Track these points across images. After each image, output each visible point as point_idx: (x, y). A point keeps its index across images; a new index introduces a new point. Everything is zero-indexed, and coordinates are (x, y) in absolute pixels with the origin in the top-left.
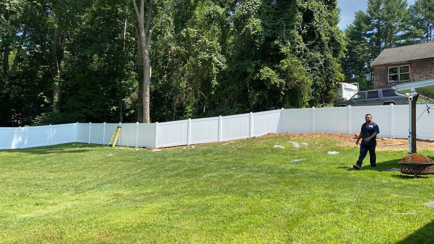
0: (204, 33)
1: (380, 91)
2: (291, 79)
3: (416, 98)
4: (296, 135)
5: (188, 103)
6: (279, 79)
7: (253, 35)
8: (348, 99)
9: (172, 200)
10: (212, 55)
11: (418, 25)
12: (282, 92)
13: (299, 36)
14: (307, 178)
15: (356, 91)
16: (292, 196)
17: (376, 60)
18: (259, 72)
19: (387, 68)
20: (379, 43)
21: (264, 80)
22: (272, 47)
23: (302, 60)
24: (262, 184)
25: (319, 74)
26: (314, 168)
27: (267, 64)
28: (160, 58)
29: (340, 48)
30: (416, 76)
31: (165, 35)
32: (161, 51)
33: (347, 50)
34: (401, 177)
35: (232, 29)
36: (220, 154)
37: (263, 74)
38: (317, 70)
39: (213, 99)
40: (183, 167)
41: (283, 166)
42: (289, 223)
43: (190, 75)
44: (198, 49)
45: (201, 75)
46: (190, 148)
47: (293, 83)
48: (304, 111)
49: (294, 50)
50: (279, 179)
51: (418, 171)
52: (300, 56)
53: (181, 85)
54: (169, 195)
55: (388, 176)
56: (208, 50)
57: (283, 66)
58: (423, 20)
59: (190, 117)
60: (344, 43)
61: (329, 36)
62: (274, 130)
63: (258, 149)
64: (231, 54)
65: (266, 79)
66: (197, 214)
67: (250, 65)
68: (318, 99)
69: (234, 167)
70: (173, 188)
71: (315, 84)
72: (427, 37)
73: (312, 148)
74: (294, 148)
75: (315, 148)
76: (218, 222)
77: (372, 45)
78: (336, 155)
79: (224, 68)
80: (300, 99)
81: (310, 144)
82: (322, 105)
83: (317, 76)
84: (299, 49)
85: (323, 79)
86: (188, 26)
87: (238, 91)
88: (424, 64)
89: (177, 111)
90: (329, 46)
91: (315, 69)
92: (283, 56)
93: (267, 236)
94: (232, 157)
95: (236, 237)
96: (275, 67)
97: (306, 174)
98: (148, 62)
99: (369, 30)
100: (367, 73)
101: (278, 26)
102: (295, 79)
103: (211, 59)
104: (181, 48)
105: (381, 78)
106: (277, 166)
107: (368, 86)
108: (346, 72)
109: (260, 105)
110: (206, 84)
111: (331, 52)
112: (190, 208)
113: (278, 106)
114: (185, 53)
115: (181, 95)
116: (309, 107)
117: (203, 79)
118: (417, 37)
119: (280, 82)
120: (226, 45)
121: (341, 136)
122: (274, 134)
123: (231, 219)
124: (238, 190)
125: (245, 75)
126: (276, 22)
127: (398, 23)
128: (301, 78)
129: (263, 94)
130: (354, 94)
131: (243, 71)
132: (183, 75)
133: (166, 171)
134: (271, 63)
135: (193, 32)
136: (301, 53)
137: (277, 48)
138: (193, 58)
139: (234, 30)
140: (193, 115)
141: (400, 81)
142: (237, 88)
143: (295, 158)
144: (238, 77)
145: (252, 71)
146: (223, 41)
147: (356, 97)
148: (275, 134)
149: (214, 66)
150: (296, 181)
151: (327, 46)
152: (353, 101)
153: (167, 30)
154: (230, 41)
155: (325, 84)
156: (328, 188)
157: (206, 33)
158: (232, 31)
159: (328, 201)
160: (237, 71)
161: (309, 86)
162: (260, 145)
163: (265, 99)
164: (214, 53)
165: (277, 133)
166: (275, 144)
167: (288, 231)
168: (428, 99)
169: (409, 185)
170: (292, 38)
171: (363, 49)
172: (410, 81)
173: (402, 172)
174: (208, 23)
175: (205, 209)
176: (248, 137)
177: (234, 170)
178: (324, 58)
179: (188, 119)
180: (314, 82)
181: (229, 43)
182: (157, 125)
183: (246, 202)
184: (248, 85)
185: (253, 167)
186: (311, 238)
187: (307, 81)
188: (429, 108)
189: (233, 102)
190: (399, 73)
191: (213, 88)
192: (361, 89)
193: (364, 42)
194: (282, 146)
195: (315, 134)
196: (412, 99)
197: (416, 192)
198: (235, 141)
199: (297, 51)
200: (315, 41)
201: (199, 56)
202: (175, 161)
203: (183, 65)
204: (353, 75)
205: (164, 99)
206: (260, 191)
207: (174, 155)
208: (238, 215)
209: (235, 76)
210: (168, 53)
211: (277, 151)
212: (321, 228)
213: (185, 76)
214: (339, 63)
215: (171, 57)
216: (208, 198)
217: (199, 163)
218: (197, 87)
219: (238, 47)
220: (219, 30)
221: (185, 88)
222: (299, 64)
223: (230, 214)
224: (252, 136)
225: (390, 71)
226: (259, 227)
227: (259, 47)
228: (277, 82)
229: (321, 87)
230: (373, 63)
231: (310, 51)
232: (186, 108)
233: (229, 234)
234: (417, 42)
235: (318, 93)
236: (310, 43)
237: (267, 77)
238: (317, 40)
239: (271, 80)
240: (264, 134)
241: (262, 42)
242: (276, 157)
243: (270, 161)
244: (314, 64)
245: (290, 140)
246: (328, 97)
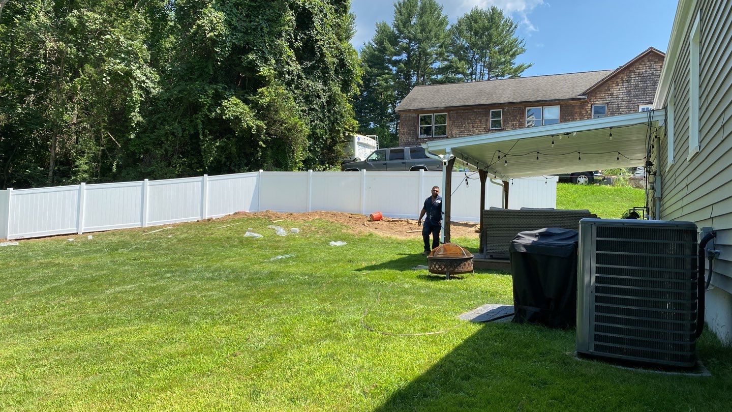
0: (116, 23)
1: (407, 149)
2: (275, 121)
3: (452, 162)
4: (282, 215)
5: (82, 153)
6: (256, 120)
7: (211, 39)
8: (363, 159)
9: (35, 340)
10: (132, 66)
11: (461, 55)
12: (261, 143)
13: (289, 51)
14: (294, 285)
15: (374, 147)
16: (266, 317)
17: (404, 101)
18: (220, 105)
19: (418, 116)
20: (408, 76)
21: (229, 119)
22: (245, 64)
23: (294, 92)
24: (217, 300)
25: (320, 117)
26: (307, 269)
27: (235, 92)
28: (21, 61)
29: (352, 77)
30: (456, 131)
31: (33, 16)
32: (21, 47)
33: (361, 82)
34: (430, 278)
35: (172, 24)
36: (144, 250)
37: (227, 108)
38: (317, 111)
39: (132, 149)
40: (66, 276)
41: (257, 267)
42: (257, 364)
43: (86, 100)
44: (104, 53)
45: (110, 101)
46: (83, 240)
47: (278, 129)
48: (295, 176)
49: (280, 74)
50: (249, 289)
51: (451, 269)
52: (291, 84)
53: (65, 117)
54: (28, 330)
55: (411, 278)
56: (123, 56)
57: (262, 99)
58: (466, 49)
59: (84, 180)
60: (358, 72)
61: (336, 56)
62: (245, 206)
63: (216, 239)
64: (168, 67)
65: (232, 118)
66: (85, 363)
67: (204, 92)
68: (318, 158)
69: (168, 272)
70: (39, 318)
71: (314, 133)
72: (471, 74)
73: (306, 236)
74: (278, 236)
75: (310, 237)
76: (128, 374)
77: (399, 79)
78: (342, 247)
79: (155, 92)
80: (290, 156)
81: (303, 229)
82: (324, 167)
83: (317, 120)
85: (326, 125)
86: (82, 6)
87: (182, 136)
88: (466, 113)
89: (56, 168)
90: (336, 73)
91: (314, 108)
92: (263, 82)
93: (217, 390)
94: (166, 254)
95: (159, 398)
96: (249, 99)
97: (293, 279)
99: (396, 55)
100: (392, 121)
101: (255, 30)
102: (282, 123)
103: (129, 74)
104: (67, 45)
105: (410, 130)
106: (247, 267)
107: (391, 142)
108: (361, 117)
109: (222, 163)
110: (119, 120)
111: (339, 84)
112: (71, 352)
113: (253, 165)
114: (77, 56)
115: (65, 136)
116: (304, 170)
117: (113, 109)
118: (459, 73)
119: (257, 125)
120: (160, 51)
121: (350, 217)
122: (245, 214)
123: (154, 367)
124: (172, 313)
125: (196, 107)
126: (251, 22)
127: (436, 48)
128: (292, 121)
129: (227, 144)
130: (371, 152)
131: (191, 100)
132: (71, 99)
133: (27, 284)
134: (241, 92)
135: (94, 18)
136: (292, 80)
137: (252, 68)
138: (92, 68)
139: (175, 26)
140: (92, 175)
141: (434, 136)
142: (180, 129)
143: (278, 254)
144: (182, 109)
145: (208, 102)
146: (153, 42)
147: (374, 157)
148: (247, 214)
149: (136, 87)
150: (276, 292)
152: (370, 163)
153: (36, 7)
154: (168, 45)
155: (330, 135)
156: (325, 300)
157: (121, 24)
158: (171, 26)
159: (322, 321)
160: (180, 100)
161: (304, 136)
162: (220, 232)
163: (230, 153)
164: (136, 63)
165: (251, 211)
166: (246, 231)
167: (255, 377)
168: (467, 164)
169: (439, 290)
170: (279, 52)
171: (385, 84)
172: (447, 137)
173: (430, 271)
174: (125, 6)
175: (103, 354)
176: (199, 218)
177: (168, 278)
178: (329, 92)
179: (79, 183)
180: (312, 130)
181: (165, 48)
182: (10, 193)
183: (184, 335)
184: (200, 126)
185: (205, 271)
186: (290, 384)
187: (302, 127)
188: (468, 178)
189: (172, 155)
190: (433, 125)
191: (132, 126)
192: (381, 145)
193: (388, 73)
194: (258, 233)
195: (311, 214)
196: (447, 164)
197: (446, 301)
198: (174, 225)
199: (287, 76)
200: (316, 63)
201: (105, 66)
202: (47, 265)
203: (72, 79)
204: (372, 123)
205: (27, 143)
206: (212, 314)
207: (47, 254)
208: (167, 357)
209: (176, 108)
210: (38, 52)
211: (249, 242)
212: (308, 367)
213: (75, 100)
214: (350, 102)
215: (45, 61)
216: (111, 331)
217: (101, 267)
218: (99, 124)
219: (183, 57)
220: (146, 21)
221: (74, 124)
222: (288, 98)
223: (152, 358)
224: (207, 217)
225: (422, 120)
226: (203, 376)
227: (221, 61)
228: (252, 125)
229: (323, 139)
230: (400, 106)
231: (307, 79)
232: (76, 163)
233: (147, 394)
234: (459, 81)
235: (318, 148)
236: (307, 64)
237: (235, 115)
238: (318, 62)
239: (243, 121)
240: (228, 214)
241: (227, 54)
242: (247, 252)
243: (236, 261)
244: (312, 100)
245: (271, 224)
246: (333, 154)
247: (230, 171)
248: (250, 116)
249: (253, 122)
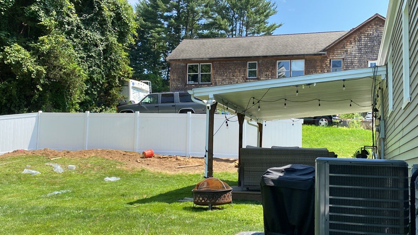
1: (177, 94)
2: (55, 67)
3: (214, 107)
4: (59, 153)
6: (36, 65)
8: (137, 102)
11: (223, 14)
12: (38, 86)
13: (69, 4)
14: (68, 219)
15: (147, 92)
17: (174, 52)
18: (2, 50)
19: (186, 65)
20: (178, 30)
21: (10, 64)
22: (27, 14)
23: (73, 41)
25: (98, 64)
26: (81, 203)
27: (17, 39)
29: (127, 29)
30: (218, 79)
33: (137, 34)
34: (194, 209)
37: (9, 54)
38: (95, 58)
41: (34, 203)
47: (58, 74)
48: (73, 117)
49: (61, 24)
50: (25, 224)
51: (213, 200)
52: (71, 33)
55: (178, 209)
57: (42, 46)
58: (228, 9)
60: (133, 25)
61: (113, 10)
62: (24, 145)
65: (14, 63)
68: (94, 101)
71: (91, 78)
72: (232, 30)
73: (82, 173)
74: (55, 173)
75: (86, 173)
77: (170, 32)
78: (116, 182)
80: (68, 99)
81: (80, 166)
82: (101, 108)
83: (94, 66)
84: (69, 24)
85: (103, 71)
88: (227, 63)
90: (112, 25)
91: (92, 55)
92: (44, 31)
96: (30, 46)
97: (68, 214)
99: (167, 11)
100: (163, 68)
102: (61, 68)
105: (179, 77)
106: (24, 202)
107: (163, 87)
108: (136, 64)
109: (3, 104)
111: (115, 34)
113: (32, 107)
116: (81, 112)
118: (222, 29)
119: (37, 70)
121: (124, 155)
122: (23, 152)
127: (202, 7)
128: (71, 66)
129: (8, 87)
130: (144, 96)
134: (23, 39)
136: (72, 30)
137: (35, 17)
141: (200, 83)
143: (55, 190)
147: (147, 100)
148: (26, 152)
150: (52, 226)
151: (109, 25)
152: (143, 106)
155: (106, 79)
161: (82, 81)
163: (11, 95)
165: (30, 150)
166: (24, 168)
168: (227, 108)
169: (202, 220)
170: (59, 5)
171: (158, 36)
172: (211, 84)
173: (195, 203)
178: (106, 42)
180: (89, 75)
187: (80, 72)
188: (228, 120)
190: (199, 73)
192: (154, 90)
193: (160, 27)
194: (36, 170)
195: (87, 152)
196: (210, 108)
197: (208, 229)
199: (67, 26)
200: (94, 15)
204: (146, 69)
211: (27, 178)
214: (126, 51)
222: (68, 46)
225: (189, 69)
227: (5, 11)
228: (33, 69)
229: (100, 83)
230: (171, 56)
231: (86, 29)
234: (222, 36)
235: (95, 91)
236: (86, 17)
237: (17, 60)
238: (96, 14)
239: (23, 66)
240: (8, 152)
241: (11, 5)
242: (25, 188)
243: (13, 196)
244: (90, 48)
245: (49, 162)
246: (109, 97)
248: (31, 62)
249: (34, 67)
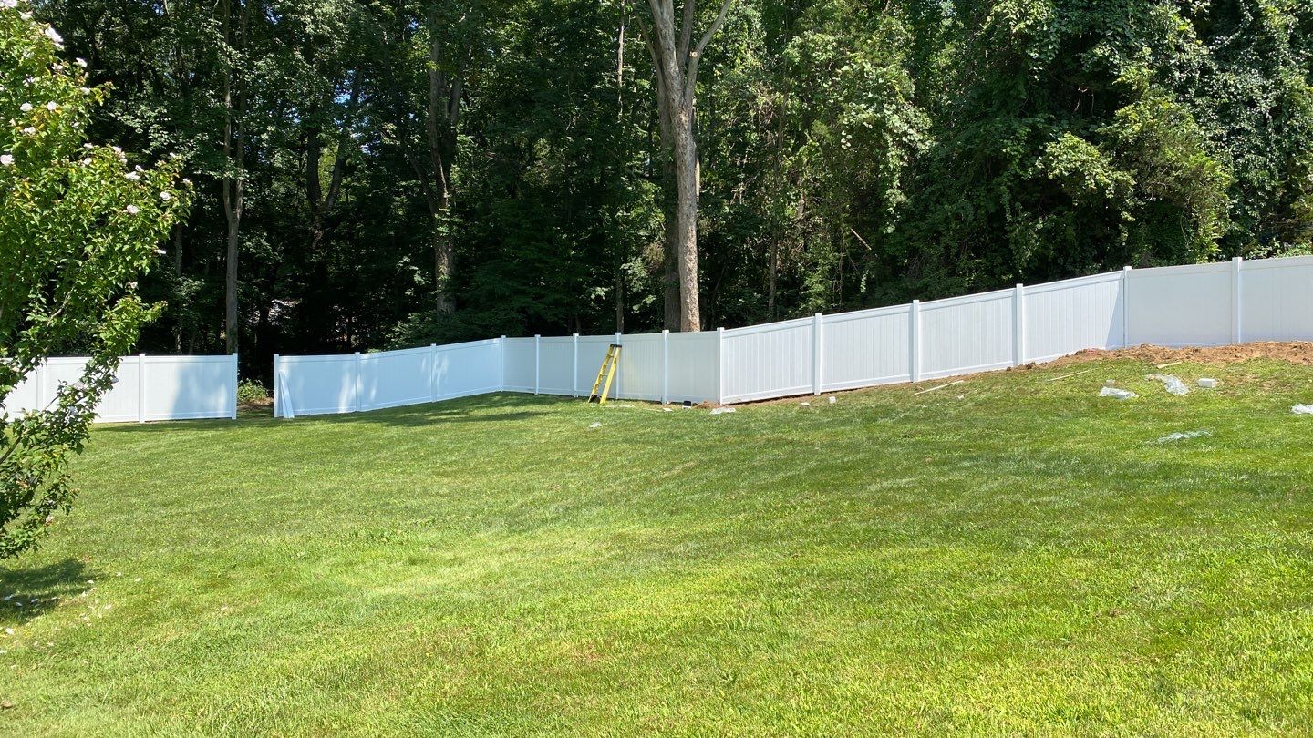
0: (857, 43)
2: (1154, 168)
4: (1175, 352)
5: (813, 265)
6: (1113, 171)
7: (1020, 34)
9: (777, 554)
10: (885, 111)
12: (1125, 215)
13: (1181, 22)
14: (1217, 492)
16: (1166, 549)
18: (1042, 153)
21: (1060, 178)
22: (1087, 67)
23: (1193, 104)
24: (1061, 512)
25: (1257, 145)
26: (1245, 460)
27: (1070, 124)
28: (723, 134)
31: (738, 61)
32: (724, 112)
35: (947, 22)
36: (918, 420)
37: (1057, 157)
38: (1249, 133)
39: (890, 251)
40: (805, 460)
41: (1131, 455)
42: (1160, 636)
43: (815, 180)
44: (841, 96)
45: (852, 176)
46: (823, 403)
47: (1161, 182)
48: (1203, 271)
49: (1164, 72)
50: (1121, 496)
52: (1187, 88)
53: (788, 212)
54: (767, 540)
56: (870, 95)
57: (1124, 128)
59: (819, 309)
61: (1292, 11)
62: (1098, 339)
63: (1045, 402)
64: (945, 100)
65: (1066, 174)
66: (855, 599)
67: (1011, 133)
68: (1253, 231)
69: (966, 459)
70: (777, 522)
71: (1243, 181)
73: (1233, 395)
74: (1171, 395)
75: (1244, 396)
76: (924, 625)
79: (924, 148)
80: (1188, 234)
81: (1226, 381)
82: (1270, 248)
83: (1249, 152)
84: (1181, 68)
85: (1271, 160)
86: (806, 26)
87: (974, 220)
89: (778, 293)
90: (1292, 46)
91: (1242, 129)
92: (1127, 94)
93: (1086, 673)
94: (958, 428)
95: (982, 672)
96: (1098, 133)
97: (1214, 480)
98: (689, 149)
102: (1168, 169)
103: (881, 125)
104: (786, 98)
106: (1110, 454)
109: (1049, 260)
110: (868, 203)
111: (1300, 68)
112: (832, 579)
113: (1110, 259)
114: (801, 110)
115: (789, 242)
116: (1221, 260)
117: (856, 189)
119: (1116, 181)
120: (930, 74)
122: (1097, 353)
123: (965, 618)
124: (982, 529)
125: (997, 164)
128: (1192, 162)
129: (1058, 224)
131: (989, 153)
132: (794, 181)
133: (753, 470)
134: (1082, 122)
135: (823, 42)
136: (1190, 80)
137: (1104, 71)
138: (824, 126)
139: (954, 25)
140: (828, 302)
142: (970, 208)
143: (1172, 430)
144: (971, 171)
145: (1019, 152)
146: (918, 64)
148: (1102, 354)
149: (893, 145)
150: (1180, 503)
151: (1284, 49)
153: (741, 45)
154: (943, 61)
155: (1281, 179)
156: (1297, 526)
157: (865, 42)
158: (947, 27)
159: (1296, 568)
160: (968, 155)
161: (1220, 190)
162: (1051, 388)
163: (1064, 240)
164: (891, 104)
165: (1109, 348)
166: (1102, 387)
167: (1158, 660)
170: (1158, 30)
174: (869, 12)
175: (880, 587)
176: (1010, 363)
177: (967, 469)
178: (1276, 89)
179: (813, 314)
180: (1237, 174)
181: (938, 67)
182: (722, 336)
183: (1010, 569)
184: (1006, 197)
185: (1031, 458)
186: (1238, 685)
187: (1214, 171)
189: (957, 255)
191: (889, 213)
194: (1128, 390)
195: (1244, 348)
198: (966, 378)
199: (1177, 74)
200: (1242, 35)
201: (844, 118)
202: (778, 443)
203: (795, 149)
205: (738, 258)
206: (1056, 535)
207: (775, 425)
208: (986, 605)
209: (962, 171)
210: (747, 115)
211: (1111, 406)
212: (1275, 656)
213: (800, 183)
215: (757, 127)
216: (887, 552)
217: (855, 448)
218: (838, 216)
219: (970, 78)
220: (905, 28)
221: (800, 221)
222: (1182, 118)
223: (959, 603)
224: (1025, 361)
226: (1056, 644)
227: (1040, 73)
228: (1107, 181)
229: (1264, 190)
231: (1223, 71)
232: (806, 283)
233: (961, 662)
235: (1254, 210)
236: (1223, 42)
237: (1072, 168)
238: (1246, 32)
239: (1087, 178)
240: (1065, 354)
241: (1051, 56)
242: (1108, 425)
243: (1085, 441)
244: (1236, 113)
245: (1154, 372)
246: (1290, 220)
247: (1065, 274)
248: (1102, 165)
249: (1109, 175)
